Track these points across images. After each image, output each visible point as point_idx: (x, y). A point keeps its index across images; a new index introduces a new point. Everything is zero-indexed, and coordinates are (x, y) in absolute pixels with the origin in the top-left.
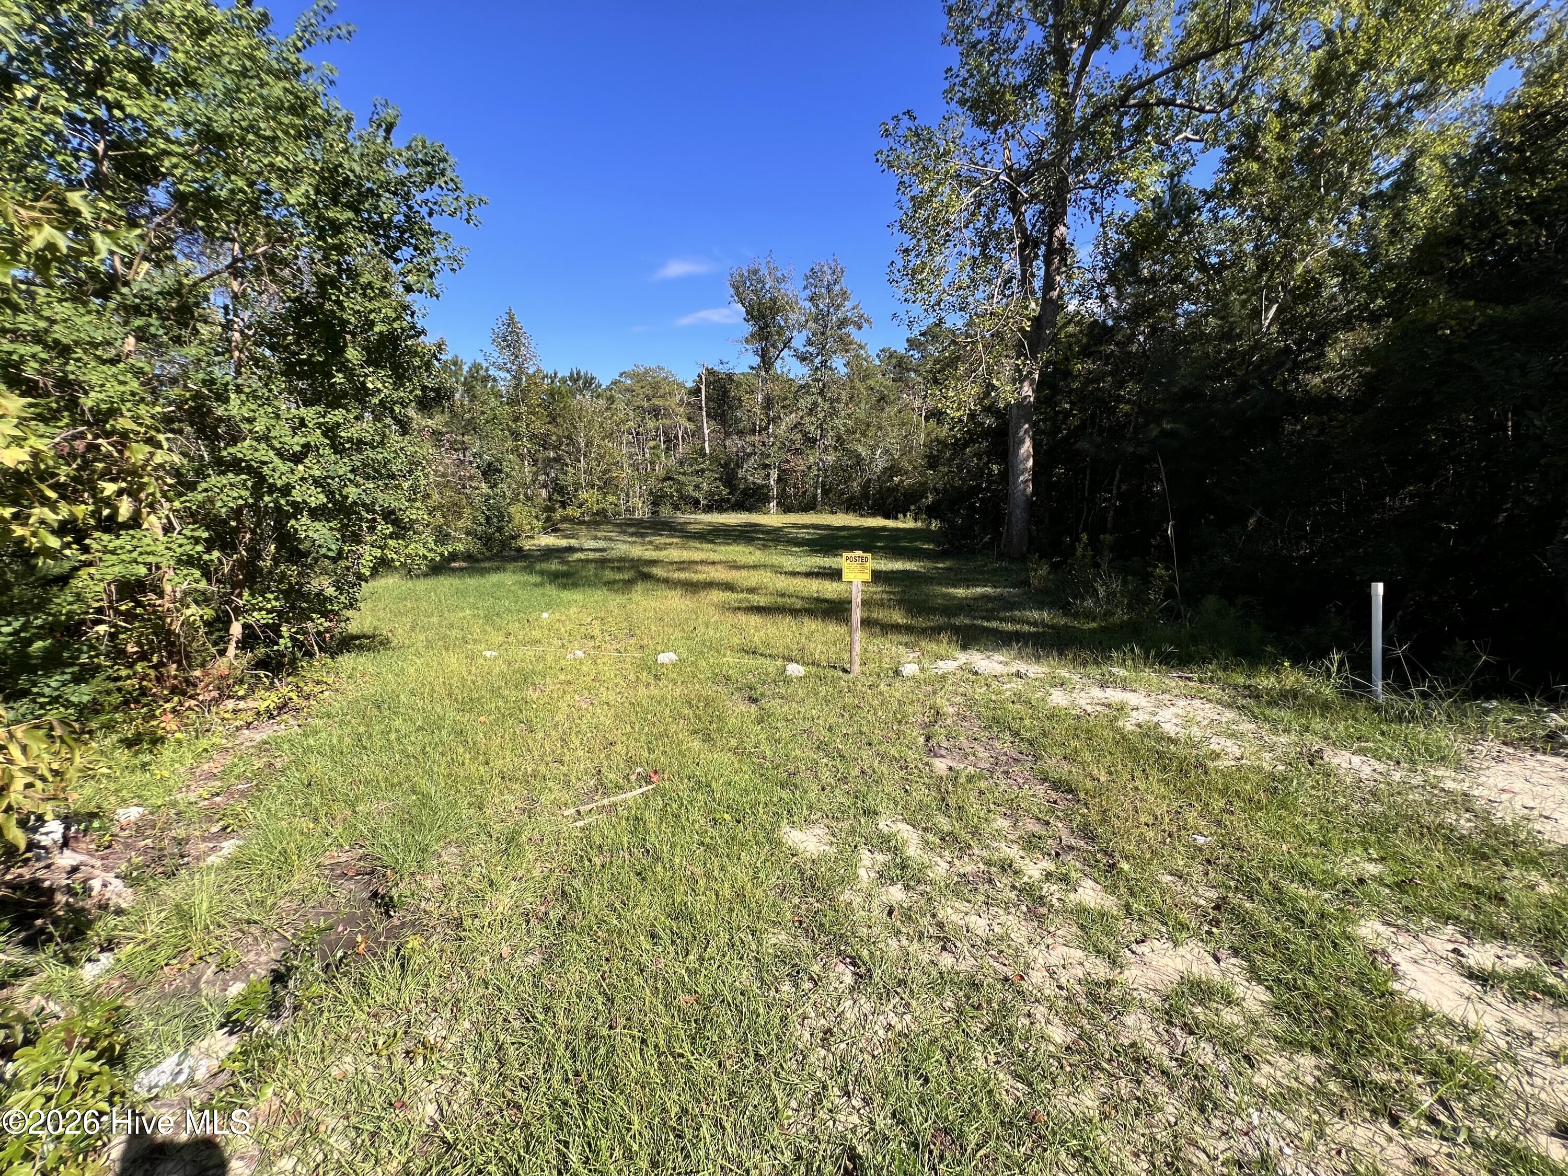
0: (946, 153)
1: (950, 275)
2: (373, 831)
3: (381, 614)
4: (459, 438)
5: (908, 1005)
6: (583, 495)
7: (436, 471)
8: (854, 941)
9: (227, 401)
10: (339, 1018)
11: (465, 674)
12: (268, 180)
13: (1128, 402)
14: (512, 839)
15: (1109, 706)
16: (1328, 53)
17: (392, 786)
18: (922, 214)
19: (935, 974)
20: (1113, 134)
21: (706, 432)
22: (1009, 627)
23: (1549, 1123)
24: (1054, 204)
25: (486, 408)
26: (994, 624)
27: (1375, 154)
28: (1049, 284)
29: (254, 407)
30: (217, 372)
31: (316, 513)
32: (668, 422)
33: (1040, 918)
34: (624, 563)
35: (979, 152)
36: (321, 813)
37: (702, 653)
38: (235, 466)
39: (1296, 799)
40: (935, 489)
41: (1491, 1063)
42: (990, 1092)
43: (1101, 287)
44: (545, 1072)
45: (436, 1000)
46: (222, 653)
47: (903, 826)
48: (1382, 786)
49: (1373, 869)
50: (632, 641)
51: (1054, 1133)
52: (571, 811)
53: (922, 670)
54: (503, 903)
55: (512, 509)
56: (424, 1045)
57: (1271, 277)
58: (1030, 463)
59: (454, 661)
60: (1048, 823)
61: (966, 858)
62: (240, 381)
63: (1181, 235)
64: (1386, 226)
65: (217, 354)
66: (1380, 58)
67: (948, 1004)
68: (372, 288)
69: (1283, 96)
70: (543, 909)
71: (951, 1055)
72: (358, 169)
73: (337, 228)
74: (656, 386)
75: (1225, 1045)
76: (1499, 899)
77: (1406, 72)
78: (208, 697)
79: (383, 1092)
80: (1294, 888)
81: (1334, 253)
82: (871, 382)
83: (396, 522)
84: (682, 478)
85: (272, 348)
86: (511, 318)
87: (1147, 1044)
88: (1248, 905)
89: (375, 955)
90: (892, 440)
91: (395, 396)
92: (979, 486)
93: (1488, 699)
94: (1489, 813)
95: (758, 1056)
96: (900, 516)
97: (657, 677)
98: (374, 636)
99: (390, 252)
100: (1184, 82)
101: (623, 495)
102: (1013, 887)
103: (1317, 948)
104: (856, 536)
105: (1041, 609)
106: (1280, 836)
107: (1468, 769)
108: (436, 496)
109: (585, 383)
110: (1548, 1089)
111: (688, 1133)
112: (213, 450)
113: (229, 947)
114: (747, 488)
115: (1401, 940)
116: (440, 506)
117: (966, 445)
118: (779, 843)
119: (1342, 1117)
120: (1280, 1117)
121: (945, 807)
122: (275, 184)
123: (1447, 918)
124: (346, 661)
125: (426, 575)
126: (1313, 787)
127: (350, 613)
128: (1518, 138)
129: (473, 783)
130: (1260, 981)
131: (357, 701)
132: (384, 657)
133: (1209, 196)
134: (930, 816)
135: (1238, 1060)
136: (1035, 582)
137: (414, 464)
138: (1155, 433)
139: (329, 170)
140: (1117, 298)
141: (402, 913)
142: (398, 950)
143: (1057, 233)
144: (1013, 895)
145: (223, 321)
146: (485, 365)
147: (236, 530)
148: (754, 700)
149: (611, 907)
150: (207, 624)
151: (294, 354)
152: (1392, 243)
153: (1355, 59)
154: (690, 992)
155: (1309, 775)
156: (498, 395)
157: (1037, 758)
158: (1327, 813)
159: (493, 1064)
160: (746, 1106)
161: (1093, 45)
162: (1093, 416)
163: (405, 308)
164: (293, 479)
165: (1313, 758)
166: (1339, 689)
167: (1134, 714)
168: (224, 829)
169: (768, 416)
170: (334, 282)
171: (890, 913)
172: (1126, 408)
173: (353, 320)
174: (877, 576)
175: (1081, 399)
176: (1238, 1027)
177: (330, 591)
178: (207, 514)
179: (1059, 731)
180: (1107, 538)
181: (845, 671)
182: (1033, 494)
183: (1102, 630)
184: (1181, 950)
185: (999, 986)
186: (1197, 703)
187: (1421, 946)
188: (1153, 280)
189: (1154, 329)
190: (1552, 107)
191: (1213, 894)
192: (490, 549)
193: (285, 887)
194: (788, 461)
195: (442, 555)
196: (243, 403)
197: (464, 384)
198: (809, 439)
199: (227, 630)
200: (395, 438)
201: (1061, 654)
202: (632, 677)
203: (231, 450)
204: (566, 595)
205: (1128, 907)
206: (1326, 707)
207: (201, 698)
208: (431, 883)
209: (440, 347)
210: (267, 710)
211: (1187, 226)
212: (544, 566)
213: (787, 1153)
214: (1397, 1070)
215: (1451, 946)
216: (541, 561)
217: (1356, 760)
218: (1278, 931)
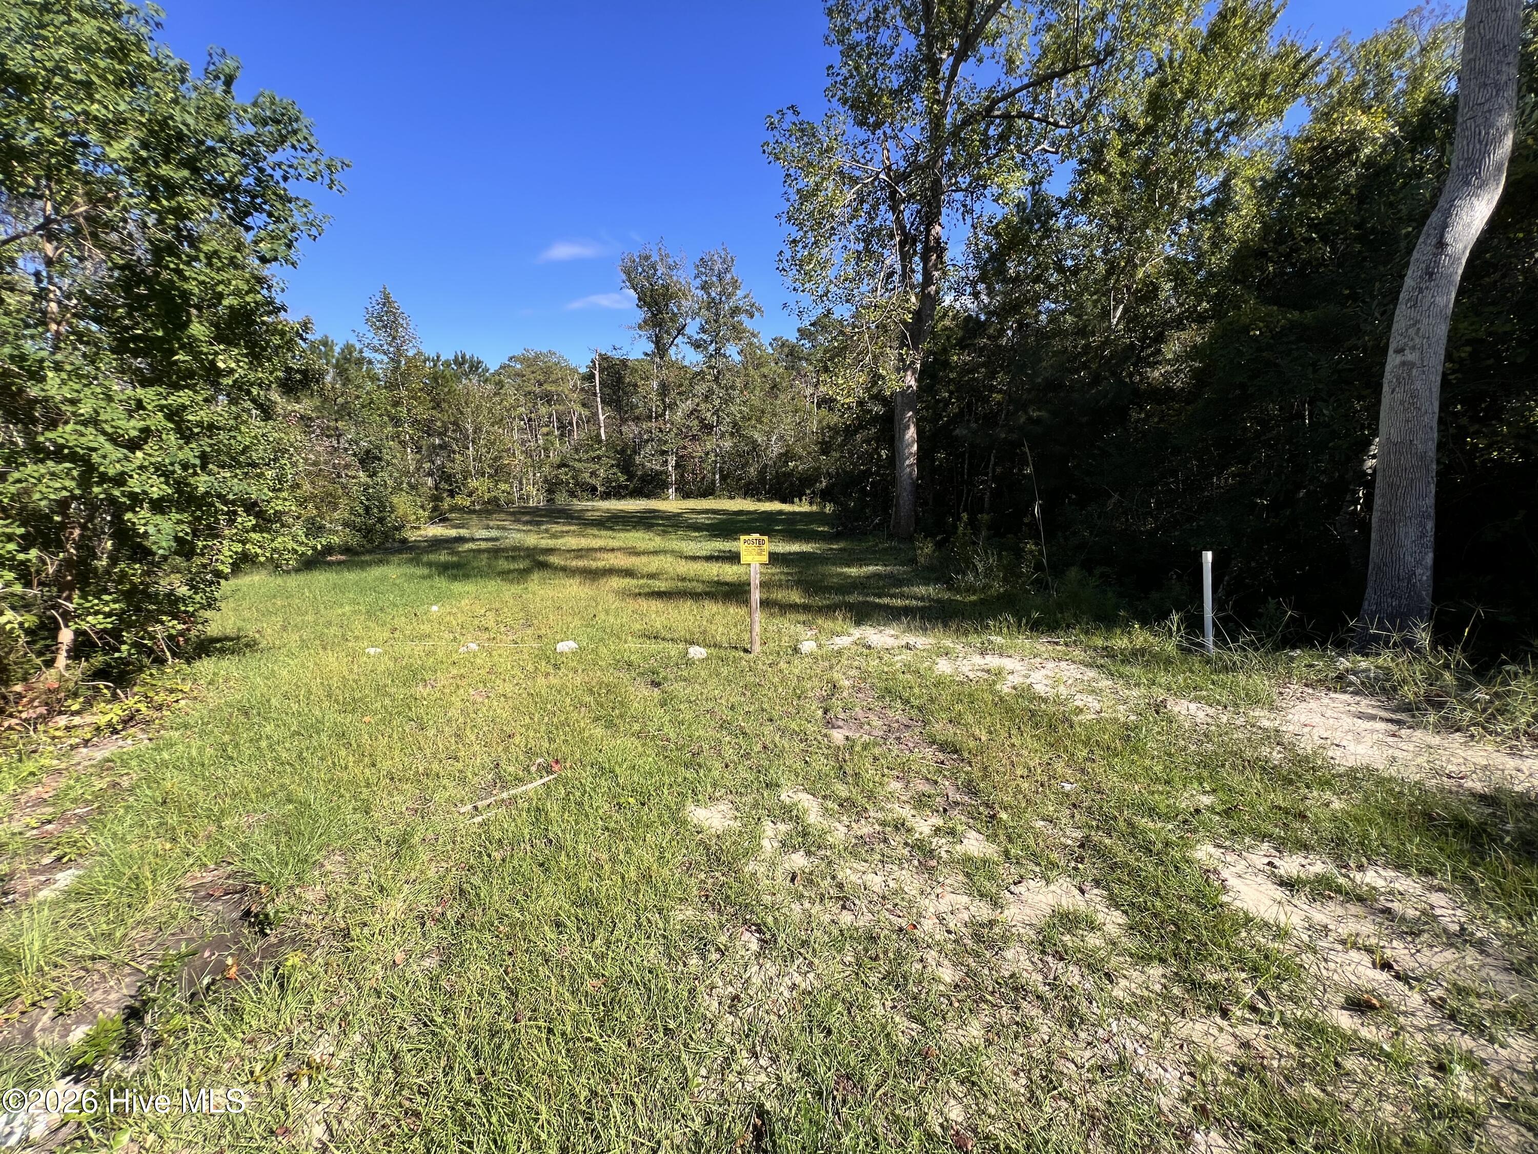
0: (829, 149)
1: (837, 267)
2: (244, 847)
3: (247, 615)
4: (332, 424)
5: (811, 964)
6: (473, 483)
7: (306, 460)
8: (758, 909)
9: (43, 379)
10: (207, 1049)
11: (346, 673)
12: (84, 133)
13: (1000, 391)
14: (403, 840)
15: (988, 671)
16: (1159, 81)
17: (265, 796)
18: (808, 207)
19: (836, 932)
20: (981, 141)
21: (602, 418)
22: (899, 602)
23: (1340, 999)
24: (929, 204)
25: (362, 392)
26: (886, 600)
27: (1198, 174)
28: (928, 279)
29: (77, 387)
30: (29, 346)
31: (158, 506)
32: (561, 408)
33: (931, 870)
34: (517, 552)
35: (860, 151)
36: (180, 832)
37: (602, 639)
38: (59, 454)
39: (1146, 744)
40: (828, 474)
41: (1297, 955)
42: (888, 1035)
43: (974, 284)
44: (446, 1075)
45: (321, 1016)
46: (50, 664)
47: (804, 796)
48: (1213, 728)
49: (1206, 800)
50: (529, 631)
51: (945, 1064)
52: (469, 807)
53: (820, 646)
54: (395, 907)
55: (395, 500)
56: (309, 1065)
57: (1117, 280)
58: (915, 448)
59: (333, 661)
60: (936, 782)
61: (863, 821)
62: (59, 357)
63: (1042, 238)
64: (1209, 238)
65: (27, 326)
66: (1201, 89)
67: (849, 959)
68: (219, 258)
69: (1124, 118)
70: (440, 910)
71: (851, 1005)
72: (190, 121)
73: (172, 189)
74: (547, 372)
75: (1089, 966)
76: (1302, 817)
77: (1222, 103)
78: (32, 714)
79: (262, 1121)
80: (1144, 822)
81: (1168, 260)
82: (765, 370)
83: (260, 515)
84: (577, 465)
85: (97, 320)
86: (387, 297)
87: (1025, 974)
88: (1107, 841)
89: (249, 977)
90: (786, 426)
91: (252, 376)
92: (869, 469)
93: (1294, 648)
94: (1294, 745)
95: (667, 1030)
96: (796, 500)
97: (556, 667)
98: (238, 638)
99: (240, 217)
100: (1041, 97)
101: (516, 483)
102: (906, 844)
103: (1163, 872)
104: (755, 520)
105: (927, 584)
106: (1131, 777)
107: (1279, 709)
108: (307, 487)
109: (471, 367)
110: (1340, 971)
111: (598, 1114)
112: (30, 436)
113: (70, 988)
114: (645, 475)
115: (1229, 859)
116: (313, 497)
117: (856, 432)
118: (685, 822)
119: (1183, 1017)
120: (1134, 1023)
121: (842, 775)
122: (94, 136)
123: (1264, 837)
124: (206, 666)
125: (297, 570)
126: (1159, 733)
127: (208, 614)
128: (1307, 167)
129: (358, 786)
130: (1117, 907)
131: (220, 709)
132: (251, 660)
133: (1064, 204)
134: (828, 785)
135: (1100, 978)
136: (922, 560)
137: (280, 451)
138: (1022, 420)
139: (157, 121)
140: (988, 295)
141: (280, 930)
142: (277, 968)
143: (933, 232)
144: (906, 852)
145: (35, 290)
146: (358, 346)
147: (62, 526)
148: (657, 684)
149: (512, 900)
150: (29, 632)
151: (127, 329)
152: (1213, 254)
153: (1180, 88)
154: (597, 976)
155: (1155, 722)
156: (374, 378)
157: (926, 723)
158: (1170, 755)
159: (389, 1074)
160: (656, 1081)
161: (960, 56)
162: (969, 404)
163: (260, 280)
164: (129, 467)
165: (1159, 707)
166: (1180, 647)
167: (1010, 677)
168: (59, 859)
169: (664, 402)
170: (171, 250)
171: (793, 880)
172: (997, 397)
173: (196, 291)
174: (774, 558)
175: (960, 388)
176: (1100, 949)
177: (183, 590)
178: (23, 508)
179: (945, 696)
180: (984, 517)
181: (746, 651)
182: (918, 479)
183: (982, 602)
184: (1052, 887)
185: (894, 937)
186: (1063, 664)
187: (1243, 862)
188: (1017, 280)
189: (1021, 325)
190: (1333, 142)
191: (1078, 834)
192: (371, 541)
193: (138, 916)
194: (685, 448)
195: (314, 548)
196: (64, 382)
197: (336, 366)
198: (706, 426)
199: (55, 637)
200: (255, 425)
201: (945, 625)
202: (530, 667)
203: (49, 435)
204: (458, 587)
205: (1006, 853)
206: (1168, 662)
207: (24, 715)
208: (312, 895)
209: (305, 326)
210: (110, 724)
211: (1046, 230)
212: (432, 557)
213: (698, 1120)
214: (1226, 970)
215: (1266, 860)
216: (428, 552)
217: (1193, 706)
218: (1132, 862)
